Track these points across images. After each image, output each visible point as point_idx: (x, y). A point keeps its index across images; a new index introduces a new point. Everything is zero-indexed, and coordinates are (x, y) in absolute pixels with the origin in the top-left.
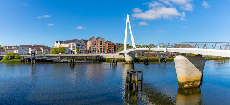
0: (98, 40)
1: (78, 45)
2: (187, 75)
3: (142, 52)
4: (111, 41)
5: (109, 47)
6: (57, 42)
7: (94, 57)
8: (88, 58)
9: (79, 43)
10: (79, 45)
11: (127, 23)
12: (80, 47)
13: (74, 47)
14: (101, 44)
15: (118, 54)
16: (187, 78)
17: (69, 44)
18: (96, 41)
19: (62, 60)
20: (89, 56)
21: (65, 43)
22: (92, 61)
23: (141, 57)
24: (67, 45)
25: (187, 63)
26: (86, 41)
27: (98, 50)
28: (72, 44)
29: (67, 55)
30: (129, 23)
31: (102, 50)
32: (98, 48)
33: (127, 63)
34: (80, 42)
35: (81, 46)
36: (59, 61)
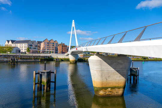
0: (50, 42)
1: (30, 45)
2: (102, 80)
3: (88, 53)
4: (64, 44)
5: (62, 48)
6: (8, 41)
7: (42, 57)
8: (36, 58)
9: (31, 44)
10: (32, 46)
11: (72, 27)
12: (32, 47)
13: (26, 47)
14: (53, 46)
15: (65, 55)
16: (102, 84)
17: (21, 44)
18: (48, 43)
19: (6, 59)
20: (37, 56)
21: (17, 42)
22: (40, 60)
23: (86, 58)
24: (19, 44)
25: (101, 65)
26: (40, 42)
27: (50, 51)
28: (24, 44)
29: (14, 54)
30: (74, 27)
31: (54, 51)
32: (50, 49)
33: (71, 63)
34: (33, 43)
35: (34, 46)
36: (2, 60)
